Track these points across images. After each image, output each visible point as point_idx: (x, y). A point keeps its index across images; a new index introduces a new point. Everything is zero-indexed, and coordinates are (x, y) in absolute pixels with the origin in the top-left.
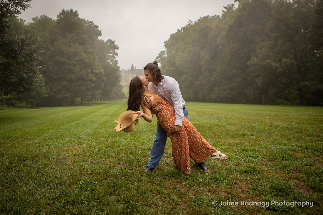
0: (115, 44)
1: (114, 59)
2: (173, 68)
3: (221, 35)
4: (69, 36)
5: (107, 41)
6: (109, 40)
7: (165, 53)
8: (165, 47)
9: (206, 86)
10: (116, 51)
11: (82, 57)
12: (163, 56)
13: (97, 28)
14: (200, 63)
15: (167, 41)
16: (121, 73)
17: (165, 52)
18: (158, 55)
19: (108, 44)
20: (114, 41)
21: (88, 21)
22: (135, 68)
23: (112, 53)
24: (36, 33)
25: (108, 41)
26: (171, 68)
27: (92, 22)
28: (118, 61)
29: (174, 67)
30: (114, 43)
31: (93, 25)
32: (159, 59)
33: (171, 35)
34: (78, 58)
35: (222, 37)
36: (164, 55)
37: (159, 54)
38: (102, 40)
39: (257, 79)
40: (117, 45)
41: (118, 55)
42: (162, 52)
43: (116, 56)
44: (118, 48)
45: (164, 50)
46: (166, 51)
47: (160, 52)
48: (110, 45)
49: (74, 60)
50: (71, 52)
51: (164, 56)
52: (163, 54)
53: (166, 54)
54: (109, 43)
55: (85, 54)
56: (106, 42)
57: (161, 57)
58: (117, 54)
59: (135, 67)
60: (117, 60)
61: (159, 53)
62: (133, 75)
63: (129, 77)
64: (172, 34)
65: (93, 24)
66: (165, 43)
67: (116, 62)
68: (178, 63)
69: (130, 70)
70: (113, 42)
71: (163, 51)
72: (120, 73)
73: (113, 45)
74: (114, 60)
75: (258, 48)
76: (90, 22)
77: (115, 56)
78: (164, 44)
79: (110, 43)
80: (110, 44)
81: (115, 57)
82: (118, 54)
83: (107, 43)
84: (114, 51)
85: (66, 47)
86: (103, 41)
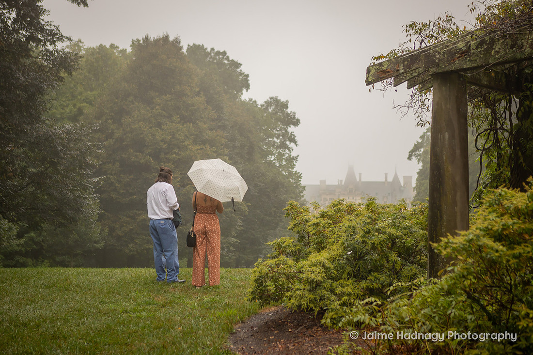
0: (289, 111)
1: (287, 151)
4: (158, 100)
5: (266, 102)
6: (271, 98)
10: (291, 129)
11: (188, 152)
13: (238, 68)
16: (305, 192)
18: (420, 141)
19: (270, 110)
21: (213, 49)
22: (360, 178)
23: (279, 135)
24: (81, 94)
25: (268, 104)
27: (224, 53)
28: (298, 159)
30: (287, 107)
31: (226, 62)
32: (422, 150)
34: (177, 154)
38: (251, 100)
40: (295, 113)
41: (295, 142)
43: (292, 145)
44: (296, 123)
48: (275, 113)
49: (169, 160)
50: (162, 141)
54: (273, 107)
55: (196, 144)
56: (262, 106)
58: (293, 140)
59: (360, 174)
60: (293, 154)
65: (228, 58)
67: (291, 160)
69: (343, 183)
70: (285, 105)
72: (302, 192)
73: (283, 112)
74: (287, 155)
76: (218, 53)
77: (288, 143)
79: (277, 106)
80: (274, 109)
81: (289, 149)
82: (296, 138)
83: (267, 109)
84: (286, 131)
85: (151, 128)
86: (255, 102)
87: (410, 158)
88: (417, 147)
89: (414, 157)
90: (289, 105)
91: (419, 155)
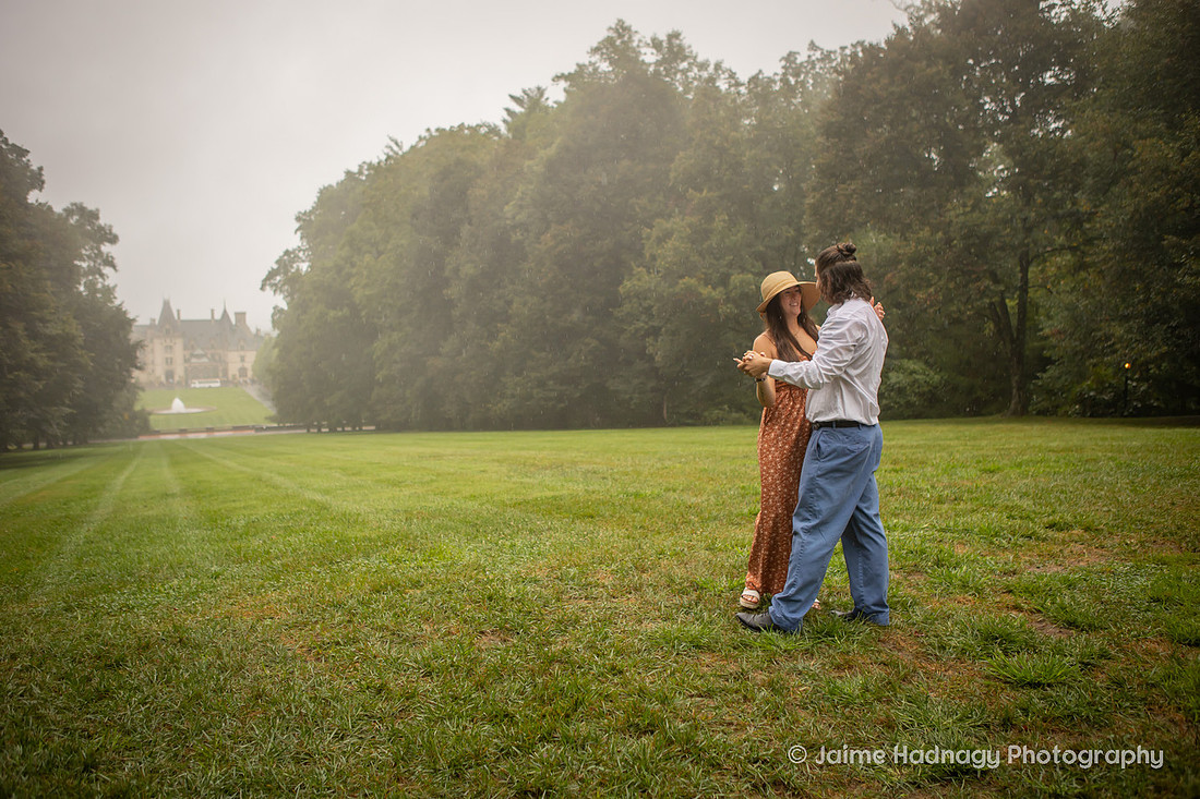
0: (102, 222)
1: (100, 280)
2: (340, 313)
3: (519, 194)
5: (66, 210)
6: (73, 204)
7: (299, 258)
8: (299, 233)
9: (473, 373)
10: (106, 248)
12: (292, 267)
13: (23, 156)
14: (445, 292)
15: (305, 213)
17: (301, 254)
18: (275, 267)
19: (72, 221)
20: (98, 210)
22: (179, 314)
23: (89, 257)
25: (69, 212)
26: (332, 313)
28: (117, 289)
29: (341, 310)
30: (97, 218)
31: (4, 146)
32: (278, 278)
33: (321, 192)
35: (522, 199)
36: (295, 265)
37: (277, 262)
38: (44, 204)
39: (650, 340)
40: (111, 226)
41: (114, 267)
42: (287, 253)
43: (107, 270)
44: (114, 240)
45: (295, 247)
46: (304, 251)
47: (282, 254)
48: (80, 225)
51: (298, 270)
52: (292, 261)
53: (303, 261)
54: (76, 217)
56: (60, 214)
57: (286, 273)
58: (110, 262)
59: (178, 311)
60: (109, 282)
61: (277, 258)
62: (168, 341)
63: (153, 350)
64: (325, 188)
65: (5, 141)
66: (298, 219)
67: (108, 292)
68: (359, 295)
69: (157, 322)
70: (94, 215)
71: (290, 249)
73: (91, 224)
74: (99, 285)
75: (648, 238)
77: (102, 267)
78: (297, 225)
79: (81, 216)
80: (77, 221)
81: (102, 275)
82: (115, 261)
83: (67, 219)
84: (100, 251)
86: (50, 208)
87: (262, 288)
88: (272, 275)
89: (268, 288)
90: (101, 215)
91: (276, 285)
